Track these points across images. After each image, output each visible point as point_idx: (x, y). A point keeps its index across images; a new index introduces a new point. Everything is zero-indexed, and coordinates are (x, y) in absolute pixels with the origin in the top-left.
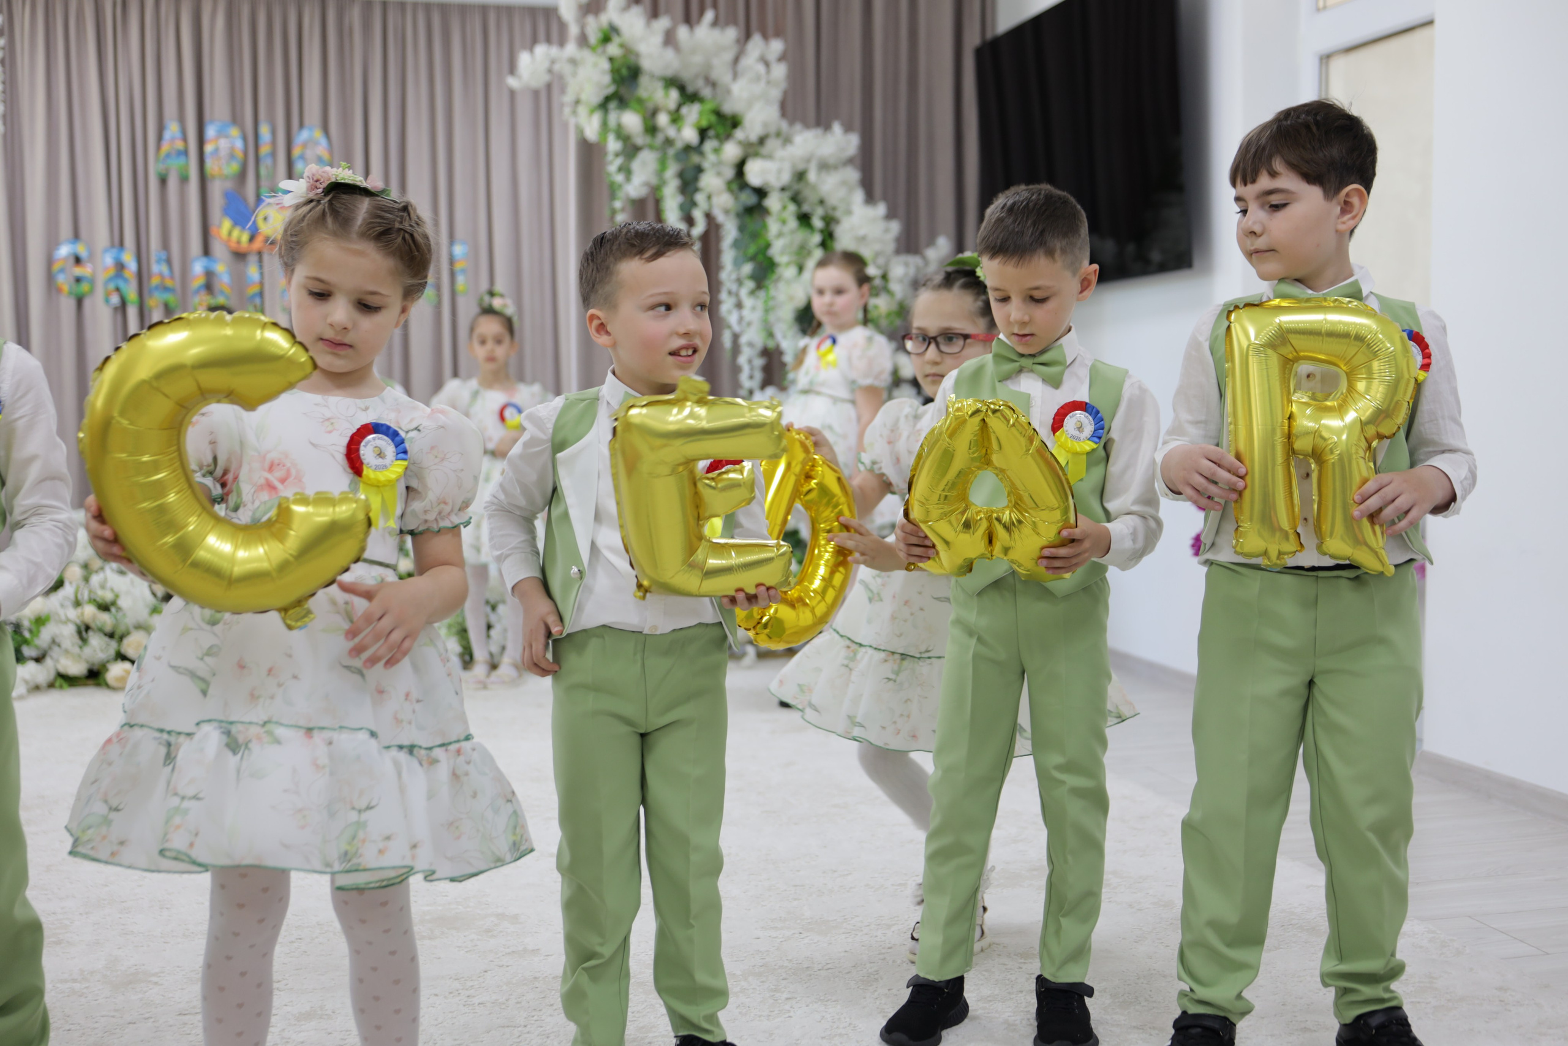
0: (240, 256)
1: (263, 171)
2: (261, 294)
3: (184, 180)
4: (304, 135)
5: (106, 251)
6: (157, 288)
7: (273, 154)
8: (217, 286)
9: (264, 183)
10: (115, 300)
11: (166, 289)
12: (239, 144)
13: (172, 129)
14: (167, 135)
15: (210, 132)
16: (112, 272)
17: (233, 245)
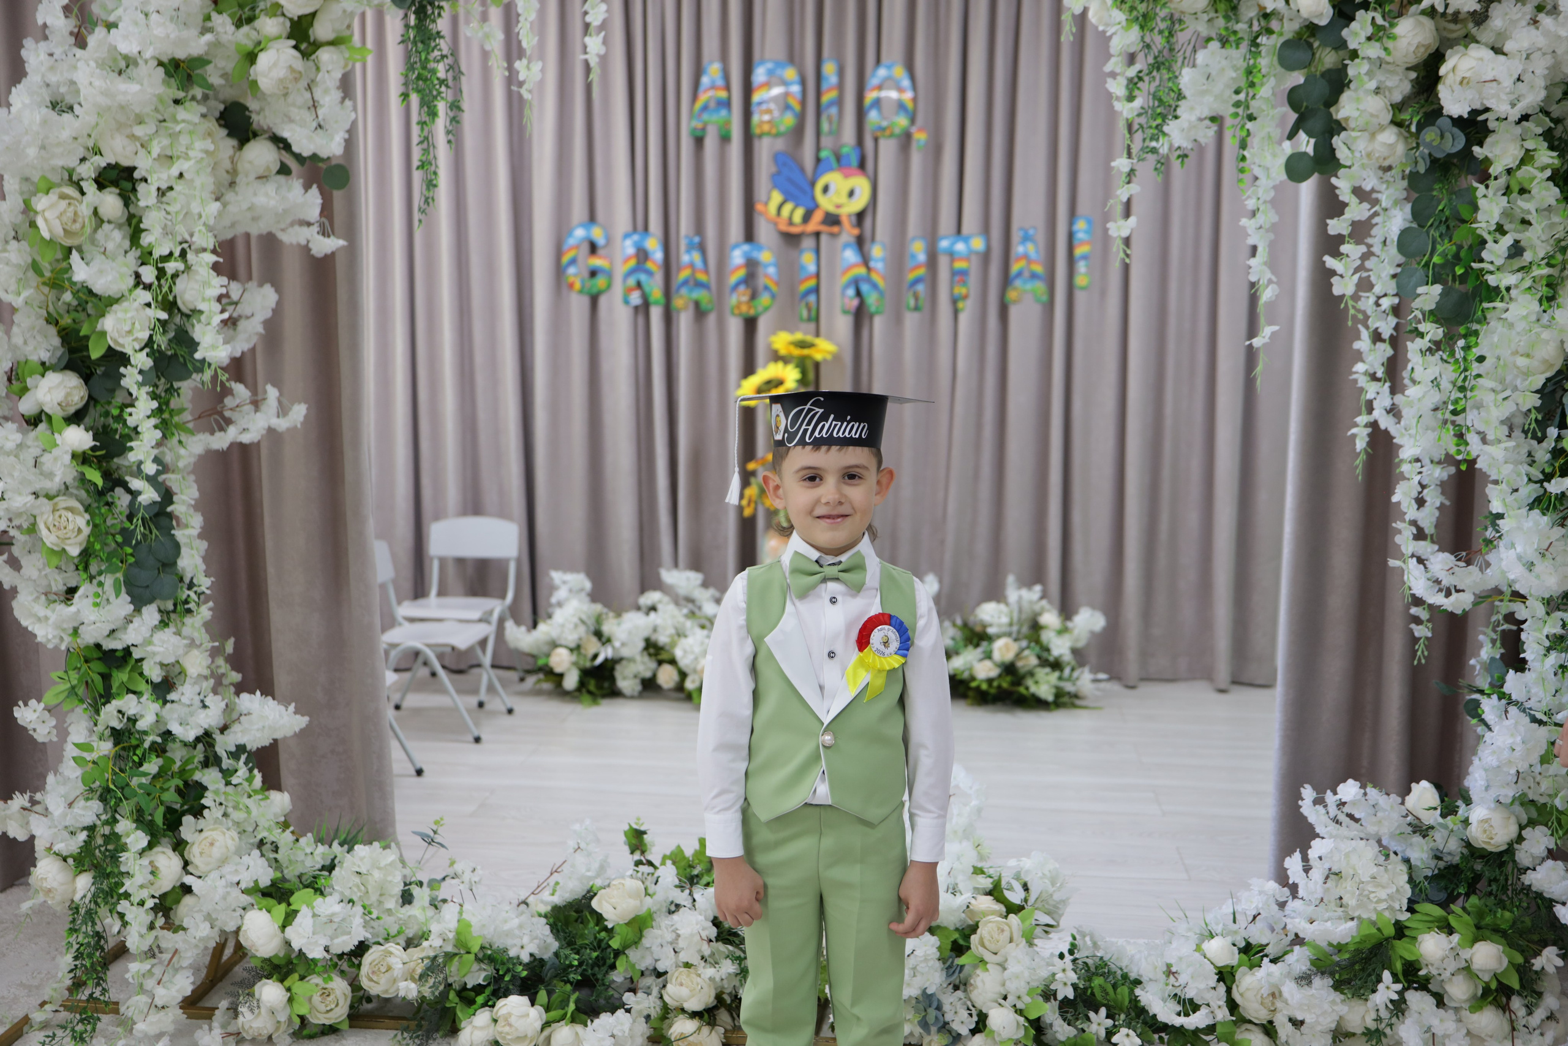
0: (791, 239)
1: (825, 126)
2: (816, 290)
3: (725, 139)
4: (882, 72)
5: (627, 236)
6: (686, 282)
7: (839, 102)
8: (762, 281)
9: (825, 141)
10: (636, 298)
11: (699, 285)
12: (796, 89)
13: (713, 71)
14: (705, 80)
15: (760, 75)
16: (632, 263)
17: (784, 227)
